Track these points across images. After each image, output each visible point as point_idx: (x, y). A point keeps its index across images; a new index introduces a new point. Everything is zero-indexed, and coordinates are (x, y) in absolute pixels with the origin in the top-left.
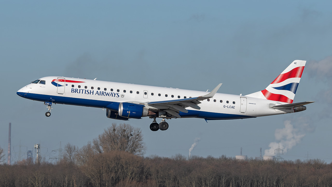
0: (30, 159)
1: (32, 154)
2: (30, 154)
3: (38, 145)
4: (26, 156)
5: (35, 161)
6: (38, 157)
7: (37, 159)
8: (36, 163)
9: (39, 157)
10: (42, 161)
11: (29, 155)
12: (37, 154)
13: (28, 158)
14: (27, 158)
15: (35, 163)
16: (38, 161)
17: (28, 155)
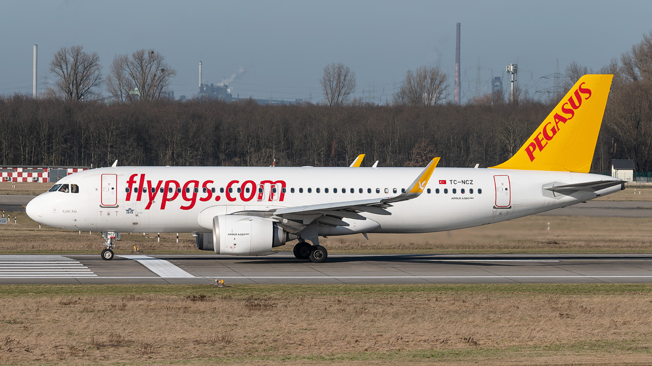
0: (498, 94)
1: (501, 84)
2: (498, 83)
3: (513, 65)
4: (491, 87)
5: (507, 97)
6: (515, 91)
7: (512, 93)
8: (509, 101)
9: (517, 90)
10: (521, 97)
11: (496, 86)
12: (512, 83)
13: (494, 93)
14: (491, 92)
15: (507, 101)
16: (513, 98)
17: (494, 86)
